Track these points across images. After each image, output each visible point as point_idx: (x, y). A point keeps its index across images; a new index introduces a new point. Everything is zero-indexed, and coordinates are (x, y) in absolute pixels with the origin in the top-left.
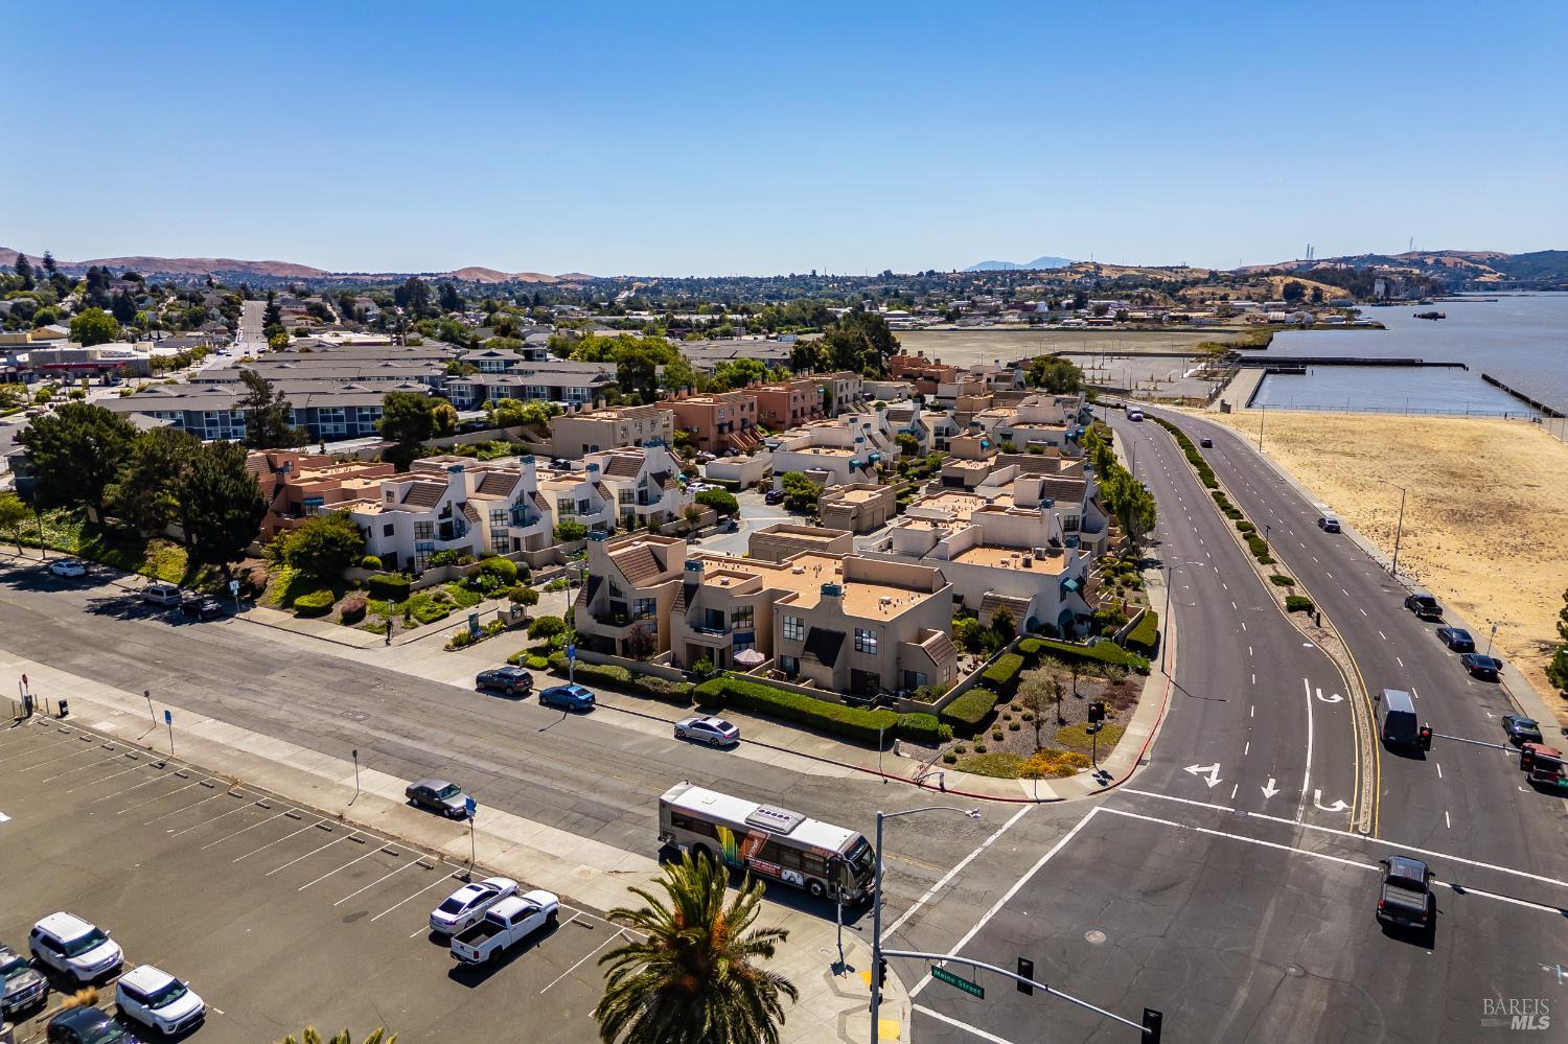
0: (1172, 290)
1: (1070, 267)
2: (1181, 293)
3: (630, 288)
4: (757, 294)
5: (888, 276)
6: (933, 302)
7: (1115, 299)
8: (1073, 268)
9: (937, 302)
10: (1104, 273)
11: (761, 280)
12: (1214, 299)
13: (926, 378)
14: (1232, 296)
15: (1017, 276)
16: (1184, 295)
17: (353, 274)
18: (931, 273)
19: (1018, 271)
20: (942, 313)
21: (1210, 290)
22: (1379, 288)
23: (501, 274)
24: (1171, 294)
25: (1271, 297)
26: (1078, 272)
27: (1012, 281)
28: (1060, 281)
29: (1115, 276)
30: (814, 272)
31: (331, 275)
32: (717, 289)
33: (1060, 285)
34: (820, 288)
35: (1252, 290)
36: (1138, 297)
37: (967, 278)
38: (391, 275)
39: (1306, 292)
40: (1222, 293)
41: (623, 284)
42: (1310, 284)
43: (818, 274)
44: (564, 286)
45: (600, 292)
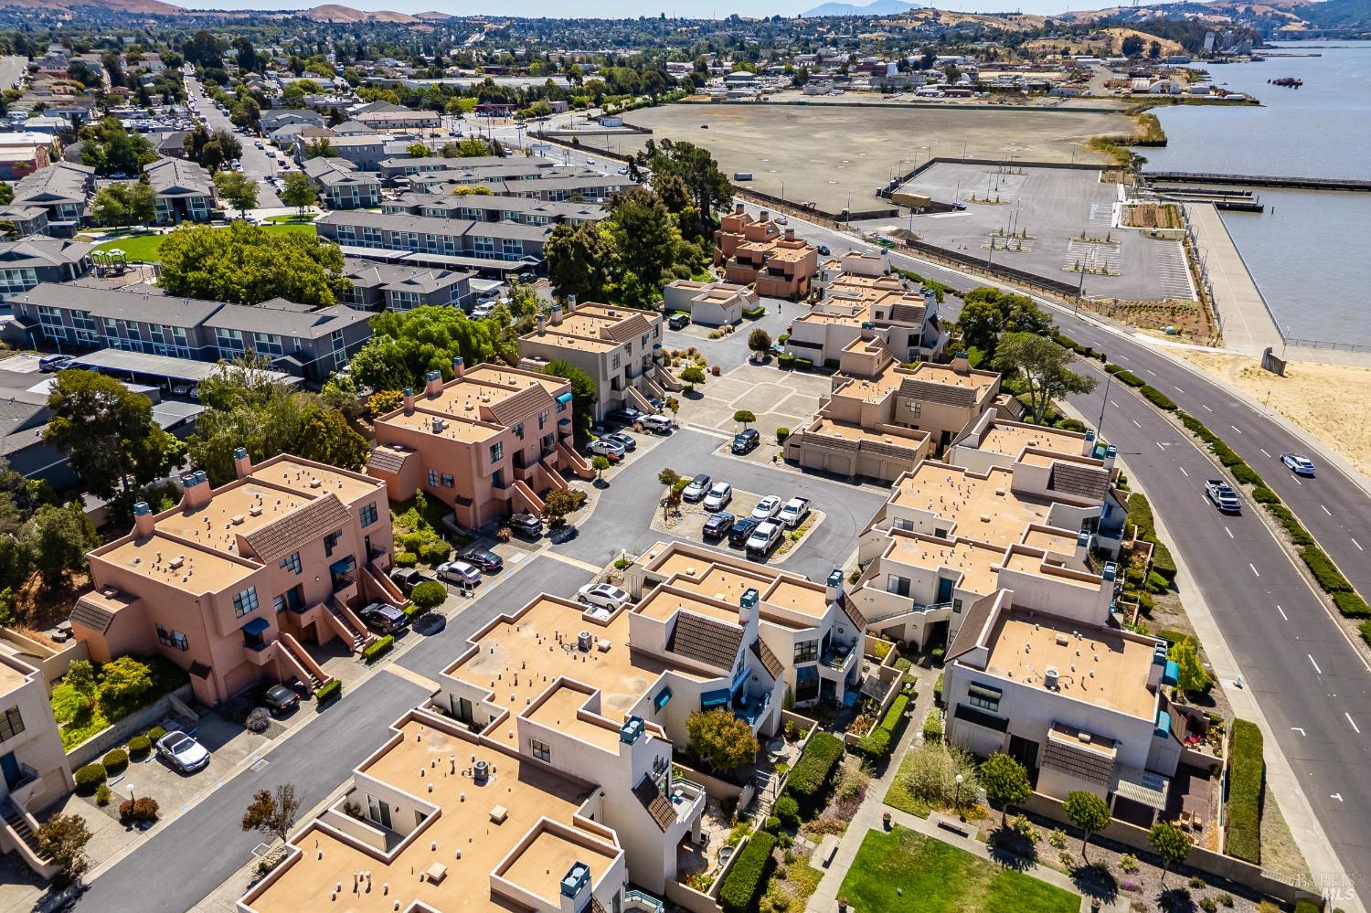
0: (1014, 41)
1: (910, 14)
2: (1022, 46)
3: (481, 30)
4: (605, 39)
5: (735, 21)
6: (778, 55)
7: (961, 54)
8: (914, 14)
9: (783, 55)
10: (943, 20)
11: (612, 23)
12: (1055, 53)
13: (773, 272)
14: (1073, 51)
15: (859, 23)
16: (1025, 48)
17: (210, 11)
18: (777, 18)
19: (861, 17)
20: (788, 72)
21: (1052, 43)
22: (1209, 42)
23: (358, 13)
24: (1013, 47)
25: (1111, 52)
26: (917, 19)
27: (855, 28)
28: (901, 29)
29: (953, 23)
30: (663, 15)
31: (187, 12)
32: (567, 34)
33: (901, 33)
34: (668, 33)
35: (1093, 44)
36: (983, 51)
37: (812, 25)
38: (248, 12)
39: (1144, 46)
40: (1063, 47)
41: (476, 26)
42: (1149, 38)
43: (667, 17)
44: (415, 28)
45: (450, 34)
